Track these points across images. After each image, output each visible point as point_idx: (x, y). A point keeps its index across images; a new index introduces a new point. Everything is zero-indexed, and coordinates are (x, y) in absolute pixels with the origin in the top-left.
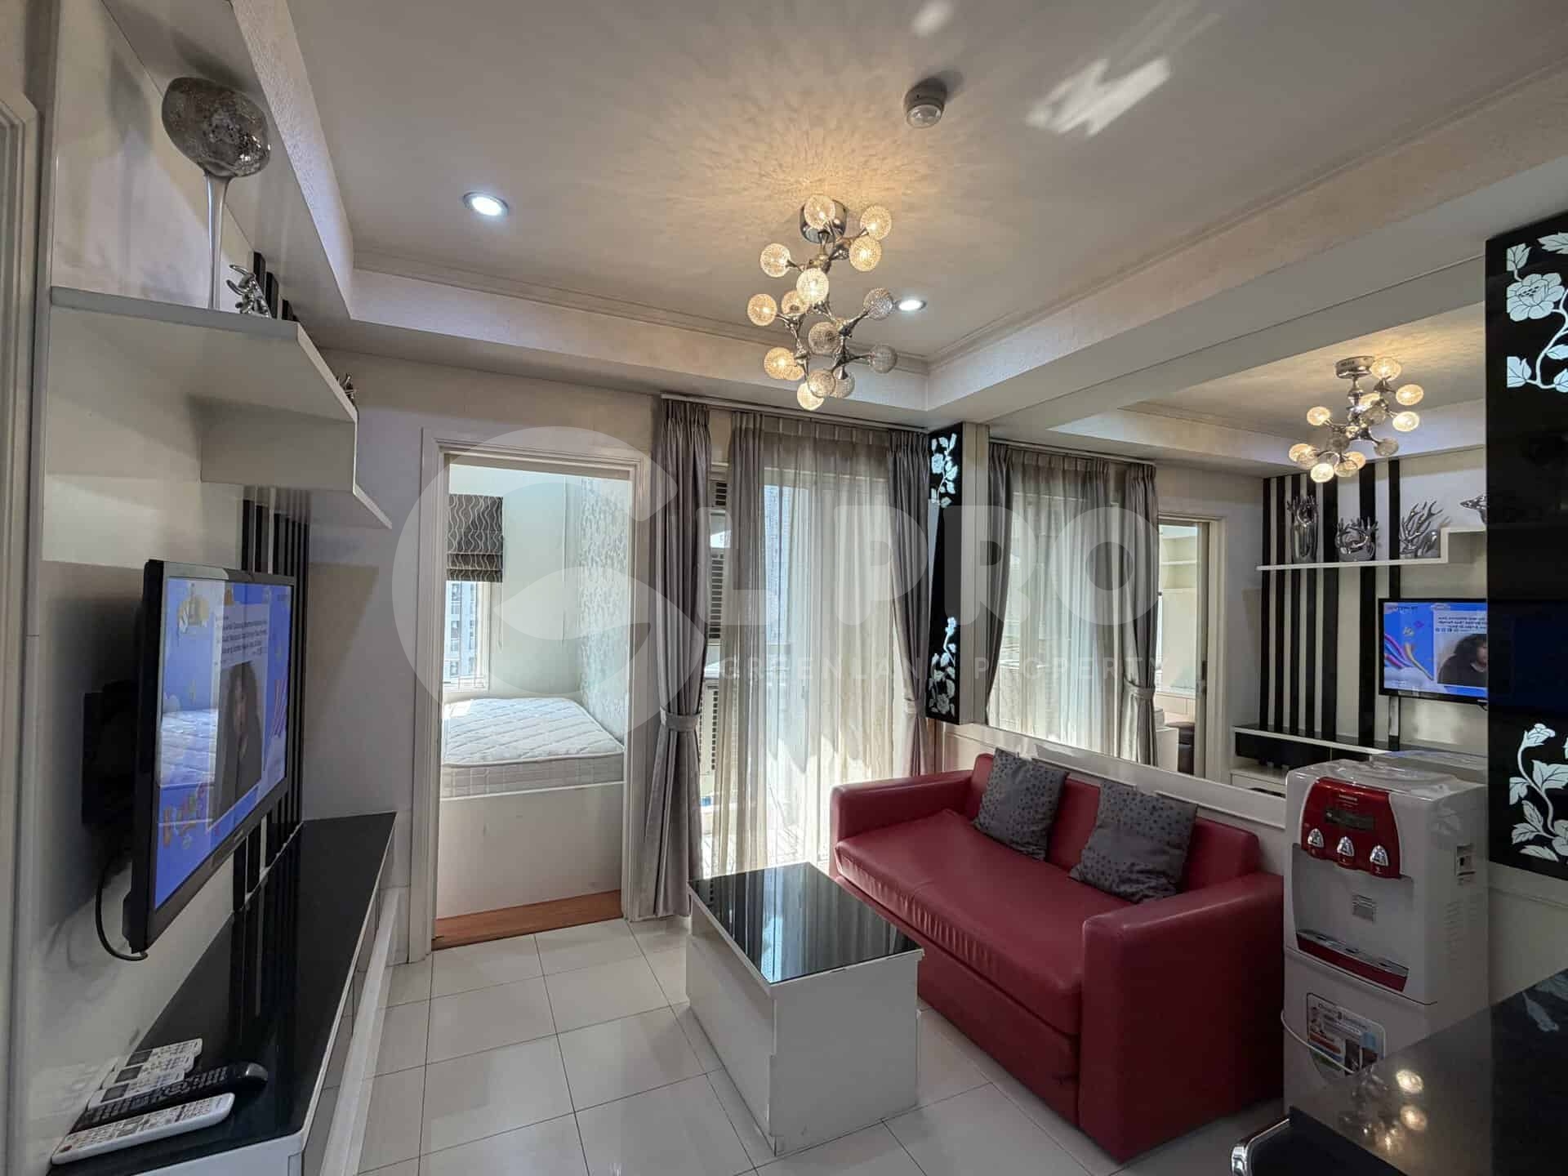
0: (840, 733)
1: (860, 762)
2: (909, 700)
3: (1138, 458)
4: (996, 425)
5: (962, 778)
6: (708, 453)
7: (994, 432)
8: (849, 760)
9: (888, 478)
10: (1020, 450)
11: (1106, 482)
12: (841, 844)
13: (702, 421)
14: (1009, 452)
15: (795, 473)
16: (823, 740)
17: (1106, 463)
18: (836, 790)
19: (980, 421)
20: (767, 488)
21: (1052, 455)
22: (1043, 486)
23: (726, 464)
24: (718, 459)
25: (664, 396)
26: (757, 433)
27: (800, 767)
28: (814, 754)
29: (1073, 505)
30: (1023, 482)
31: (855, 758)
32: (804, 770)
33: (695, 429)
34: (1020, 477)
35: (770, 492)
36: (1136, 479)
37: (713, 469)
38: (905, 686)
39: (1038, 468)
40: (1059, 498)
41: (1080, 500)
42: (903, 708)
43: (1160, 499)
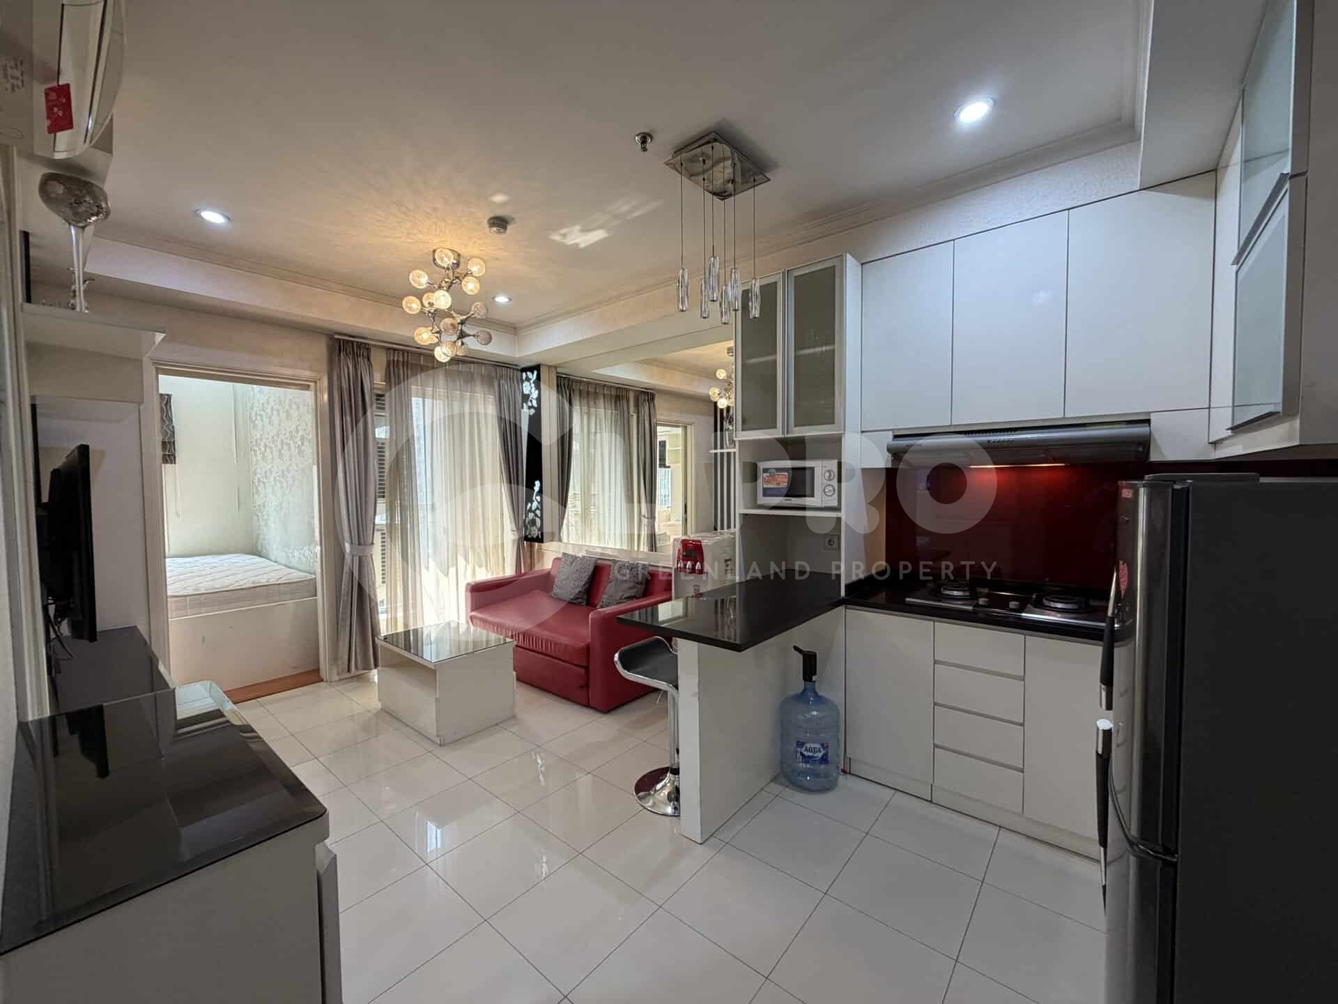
0: (470, 553)
1: (484, 568)
2: (513, 531)
3: (646, 389)
4: (559, 367)
5: (545, 572)
6: (371, 376)
7: (559, 370)
8: (477, 568)
9: (495, 396)
10: (577, 381)
11: (628, 401)
12: (473, 613)
13: (365, 354)
14: (570, 382)
15: (433, 390)
16: (459, 557)
17: (627, 390)
18: (468, 584)
19: (551, 364)
20: (414, 399)
21: (596, 384)
22: (592, 403)
23: (384, 383)
24: (378, 379)
25: (336, 337)
26: (406, 364)
27: (444, 573)
28: (453, 565)
29: (610, 414)
30: (580, 401)
31: (480, 566)
32: (447, 575)
33: (360, 360)
34: (578, 398)
35: (416, 402)
36: (644, 400)
37: (375, 386)
38: (511, 523)
39: (588, 393)
40: (602, 411)
41: (614, 412)
42: (510, 536)
43: (657, 412)
